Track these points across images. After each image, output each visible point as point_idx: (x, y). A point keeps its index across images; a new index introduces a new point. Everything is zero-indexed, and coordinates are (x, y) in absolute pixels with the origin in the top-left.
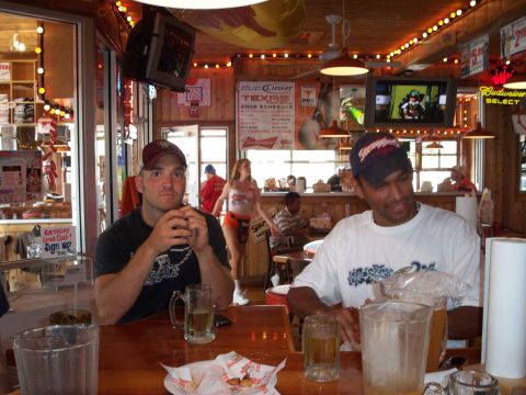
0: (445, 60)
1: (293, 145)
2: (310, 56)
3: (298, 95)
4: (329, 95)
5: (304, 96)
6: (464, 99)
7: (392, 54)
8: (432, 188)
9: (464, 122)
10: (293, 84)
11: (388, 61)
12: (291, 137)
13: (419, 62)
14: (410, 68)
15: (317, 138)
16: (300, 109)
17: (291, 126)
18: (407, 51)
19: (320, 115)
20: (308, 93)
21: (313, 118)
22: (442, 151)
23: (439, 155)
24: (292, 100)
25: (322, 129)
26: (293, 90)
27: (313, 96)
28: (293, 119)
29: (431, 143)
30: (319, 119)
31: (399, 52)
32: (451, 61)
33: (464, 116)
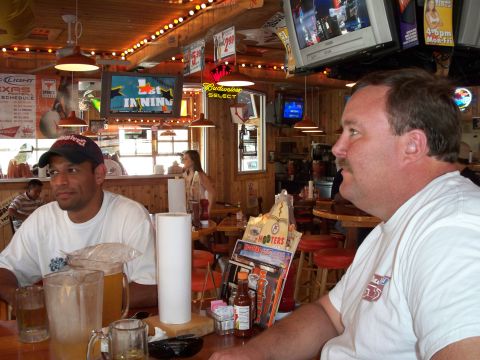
0: (173, 59)
1: (35, 133)
2: (50, 51)
3: (39, 87)
4: (68, 87)
5: (45, 88)
6: (193, 93)
7: (126, 52)
8: (163, 171)
9: (194, 113)
10: (34, 77)
11: (123, 58)
12: (33, 126)
13: (149, 60)
14: (141, 65)
15: (57, 128)
16: (41, 100)
17: (33, 116)
18: (139, 50)
19: (60, 106)
20: (49, 85)
21: (54, 109)
22: (176, 138)
23: (173, 141)
24: (33, 91)
25: (62, 119)
26: (34, 82)
27: (53, 89)
28: (34, 109)
29: (165, 131)
30: (59, 109)
31: (132, 50)
32: (178, 60)
33: (194, 107)
